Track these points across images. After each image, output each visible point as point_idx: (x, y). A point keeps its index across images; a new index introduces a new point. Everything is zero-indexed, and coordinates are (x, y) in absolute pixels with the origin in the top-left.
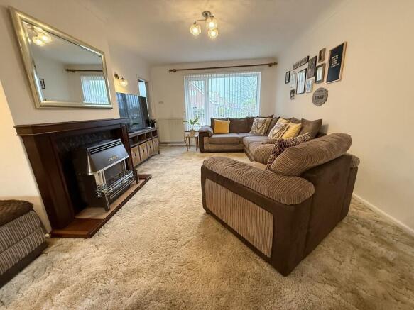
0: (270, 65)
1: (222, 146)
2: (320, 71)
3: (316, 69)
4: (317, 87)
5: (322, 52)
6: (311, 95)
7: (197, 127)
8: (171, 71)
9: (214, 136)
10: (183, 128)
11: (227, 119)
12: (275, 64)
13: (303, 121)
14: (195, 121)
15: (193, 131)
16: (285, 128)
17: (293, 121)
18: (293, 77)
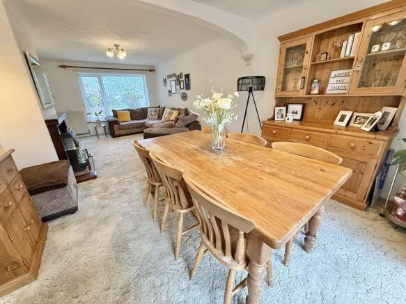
0: (150, 71)
1: (130, 130)
2: (182, 83)
3: (180, 82)
4: (182, 91)
5: (181, 74)
6: (180, 95)
7: (102, 118)
8: (61, 66)
9: (121, 124)
10: (85, 120)
11: (126, 110)
12: (154, 70)
13: (179, 109)
14: (100, 113)
15: (98, 122)
16: (170, 114)
17: (173, 109)
18: (168, 83)
